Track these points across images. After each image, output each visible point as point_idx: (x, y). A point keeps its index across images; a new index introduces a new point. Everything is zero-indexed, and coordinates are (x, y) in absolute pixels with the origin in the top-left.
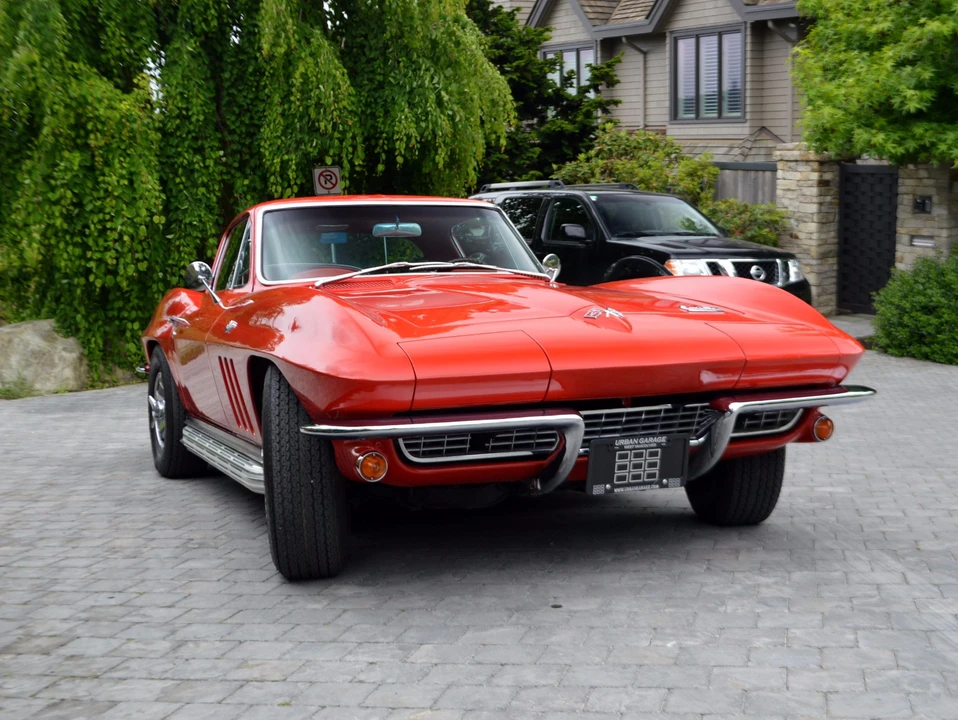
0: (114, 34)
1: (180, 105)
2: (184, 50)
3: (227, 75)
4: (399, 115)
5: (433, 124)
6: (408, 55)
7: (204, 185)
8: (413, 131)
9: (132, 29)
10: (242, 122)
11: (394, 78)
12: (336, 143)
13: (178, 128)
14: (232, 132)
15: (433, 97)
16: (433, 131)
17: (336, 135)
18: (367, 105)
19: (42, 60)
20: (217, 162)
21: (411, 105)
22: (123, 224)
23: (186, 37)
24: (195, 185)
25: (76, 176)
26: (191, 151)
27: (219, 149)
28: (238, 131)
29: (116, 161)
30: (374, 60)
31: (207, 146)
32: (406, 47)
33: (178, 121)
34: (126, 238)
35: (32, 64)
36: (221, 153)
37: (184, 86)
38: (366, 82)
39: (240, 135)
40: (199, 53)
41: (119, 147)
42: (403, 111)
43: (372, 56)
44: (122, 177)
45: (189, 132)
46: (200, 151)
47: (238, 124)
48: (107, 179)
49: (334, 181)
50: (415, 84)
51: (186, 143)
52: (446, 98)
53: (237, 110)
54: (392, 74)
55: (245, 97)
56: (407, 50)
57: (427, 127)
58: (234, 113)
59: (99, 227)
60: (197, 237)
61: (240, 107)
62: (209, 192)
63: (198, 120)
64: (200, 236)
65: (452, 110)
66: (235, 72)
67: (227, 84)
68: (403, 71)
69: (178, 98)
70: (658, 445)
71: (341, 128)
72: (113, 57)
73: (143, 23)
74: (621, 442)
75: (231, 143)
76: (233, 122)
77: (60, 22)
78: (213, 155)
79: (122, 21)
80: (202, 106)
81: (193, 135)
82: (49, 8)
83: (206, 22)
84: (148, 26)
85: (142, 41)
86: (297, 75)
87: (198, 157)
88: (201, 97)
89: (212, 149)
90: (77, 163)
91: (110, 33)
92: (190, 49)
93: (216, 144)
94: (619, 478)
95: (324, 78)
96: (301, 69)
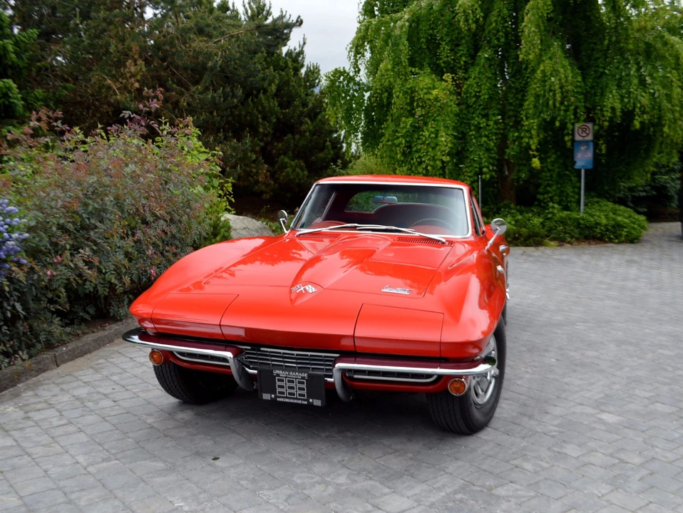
0: (444, 48)
1: (476, 89)
2: (483, 57)
4: (608, 94)
5: (634, 99)
6: (622, 54)
7: (486, 136)
8: (618, 106)
9: (458, 45)
10: (517, 99)
11: (609, 70)
12: (562, 113)
13: (475, 102)
14: (511, 104)
15: (635, 81)
16: (634, 104)
17: (562, 108)
18: (592, 87)
19: (394, 67)
20: (496, 123)
21: (619, 87)
22: (429, 160)
23: (487, 49)
24: (481, 136)
25: (408, 131)
26: (480, 116)
27: (499, 115)
28: (514, 104)
29: (430, 123)
30: (598, 58)
31: (491, 112)
32: (622, 48)
33: (474, 99)
34: (429, 168)
35: (387, 70)
36: (500, 117)
37: (479, 78)
38: (592, 73)
39: (515, 106)
40: (493, 58)
41: (433, 115)
42: (611, 92)
43: (597, 56)
44: (432, 133)
45: (480, 105)
46: (486, 116)
47: (514, 99)
48: (424, 133)
49: (587, 132)
50: (623, 74)
51: (478, 112)
52: (649, 80)
54: (609, 68)
55: (521, 83)
56: (622, 52)
57: (629, 101)
58: (513, 93)
59: (419, 160)
60: (476, 167)
61: (517, 89)
62: (490, 140)
63: (485, 99)
65: (653, 89)
66: (515, 68)
68: (617, 65)
69: (475, 85)
70: (303, 378)
71: (566, 103)
72: (444, 62)
73: (464, 41)
74: (278, 372)
75: (509, 110)
76: (512, 98)
77: (404, 46)
78: (494, 119)
79: (449, 41)
80: (488, 90)
81: (482, 107)
82: (401, 38)
83: (498, 39)
84: (467, 43)
85: (462, 52)
86: (539, 72)
87: (484, 120)
88: (488, 85)
89: (494, 115)
90: (409, 124)
91: (442, 49)
92: (487, 56)
93: (496, 112)
94: (280, 393)
95: (554, 73)
96: (542, 67)
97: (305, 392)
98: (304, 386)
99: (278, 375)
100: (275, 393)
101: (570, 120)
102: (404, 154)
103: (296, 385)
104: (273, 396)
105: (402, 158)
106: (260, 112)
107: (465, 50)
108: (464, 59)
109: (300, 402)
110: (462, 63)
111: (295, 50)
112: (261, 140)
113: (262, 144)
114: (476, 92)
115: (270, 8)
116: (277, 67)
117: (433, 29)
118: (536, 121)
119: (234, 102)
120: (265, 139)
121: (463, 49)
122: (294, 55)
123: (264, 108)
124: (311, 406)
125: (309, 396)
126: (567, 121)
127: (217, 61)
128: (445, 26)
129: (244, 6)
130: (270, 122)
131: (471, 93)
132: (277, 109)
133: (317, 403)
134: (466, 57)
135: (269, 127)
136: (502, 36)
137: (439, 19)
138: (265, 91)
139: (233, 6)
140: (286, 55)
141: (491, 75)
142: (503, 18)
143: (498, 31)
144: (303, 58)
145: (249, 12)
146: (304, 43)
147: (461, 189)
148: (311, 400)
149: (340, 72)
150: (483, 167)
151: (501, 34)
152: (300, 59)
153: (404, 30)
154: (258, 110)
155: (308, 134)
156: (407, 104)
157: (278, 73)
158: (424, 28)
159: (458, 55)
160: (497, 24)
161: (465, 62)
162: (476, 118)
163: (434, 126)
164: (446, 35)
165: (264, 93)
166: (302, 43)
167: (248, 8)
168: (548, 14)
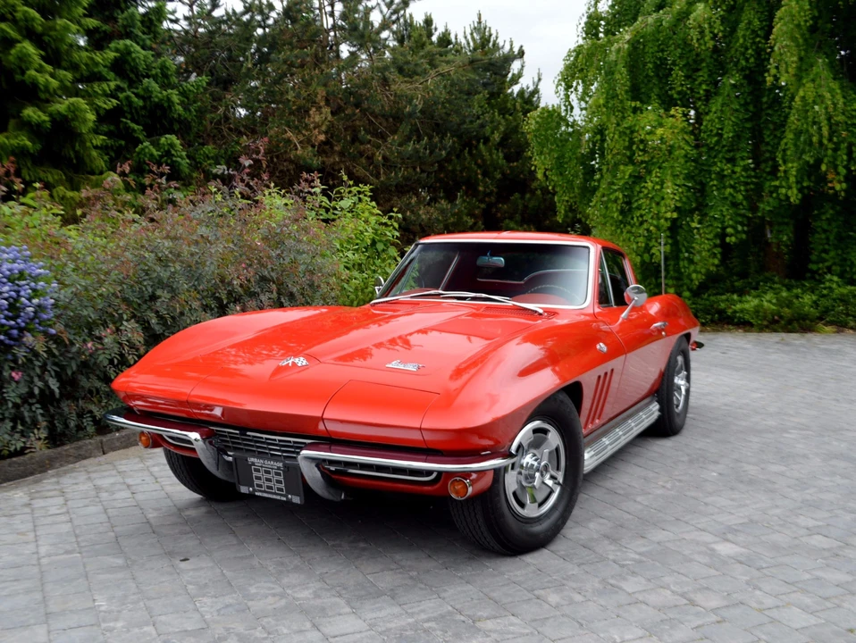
0: (677, 75)
1: (717, 126)
2: (728, 83)
3: (765, 99)
7: (732, 187)
9: (696, 70)
10: (775, 136)
12: (830, 152)
13: (718, 143)
14: (768, 144)
17: (831, 146)
19: (607, 102)
20: (746, 168)
22: (652, 218)
23: (733, 73)
24: (725, 188)
25: (627, 183)
26: (724, 161)
27: (749, 158)
28: (772, 143)
29: (654, 172)
31: (738, 155)
33: (716, 139)
34: (651, 229)
35: (599, 106)
36: (750, 161)
37: (722, 111)
40: (741, 84)
41: (658, 161)
44: (657, 183)
45: (724, 146)
46: (732, 161)
47: (772, 137)
48: (646, 185)
53: (771, 126)
55: (780, 115)
59: (640, 219)
60: (718, 227)
61: (775, 123)
62: (737, 192)
63: (729, 137)
64: (720, 226)
66: (771, 96)
67: (765, 106)
69: (717, 120)
70: (279, 468)
71: (835, 139)
72: (679, 93)
73: (704, 65)
74: (252, 460)
75: (764, 152)
76: (769, 136)
77: (622, 75)
78: (742, 163)
79: (684, 66)
80: (733, 126)
81: (726, 148)
82: (616, 65)
83: (747, 60)
84: (708, 66)
85: (701, 78)
86: (797, 99)
87: (729, 165)
88: (733, 119)
89: (742, 159)
90: (628, 174)
91: (674, 76)
92: (733, 82)
93: (746, 154)
94: (258, 485)
95: (818, 100)
96: (801, 93)
97: (282, 486)
98: (281, 478)
99: (253, 464)
100: (253, 486)
101: (842, 162)
102: (622, 212)
103: (273, 477)
104: (251, 489)
105: (620, 218)
106: (479, 166)
107: (706, 75)
108: (704, 87)
109: (278, 498)
110: (701, 92)
111: (528, 88)
112: (481, 201)
113: (483, 206)
114: (719, 129)
115: (497, 38)
116: (504, 111)
117: (663, 51)
118: (795, 165)
119: (442, 155)
120: (487, 199)
121: (703, 75)
122: (526, 95)
123: (484, 161)
124: (289, 502)
125: (288, 492)
126: (838, 163)
127: (416, 105)
128: (678, 46)
129: (466, 37)
130: (492, 178)
131: (711, 131)
132: (502, 162)
133: (296, 500)
134: (708, 85)
135: (491, 184)
136: (752, 55)
137: (670, 38)
138: (487, 140)
139: (456, 39)
140: (517, 95)
141: (738, 107)
142: (753, 31)
143: (747, 49)
144: (538, 98)
145: (472, 44)
146: (540, 80)
147: (588, 247)
148: (290, 496)
150: (727, 227)
151: (750, 51)
152: (535, 99)
153: (622, 54)
154: (476, 164)
155: (539, 192)
156: (626, 148)
157: (504, 118)
158: (651, 50)
159: (697, 83)
160: (745, 40)
161: (705, 90)
162: (719, 164)
163: (659, 175)
164: (680, 58)
165: (485, 143)
166: (536, 80)
167: (470, 40)
168: (806, 21)
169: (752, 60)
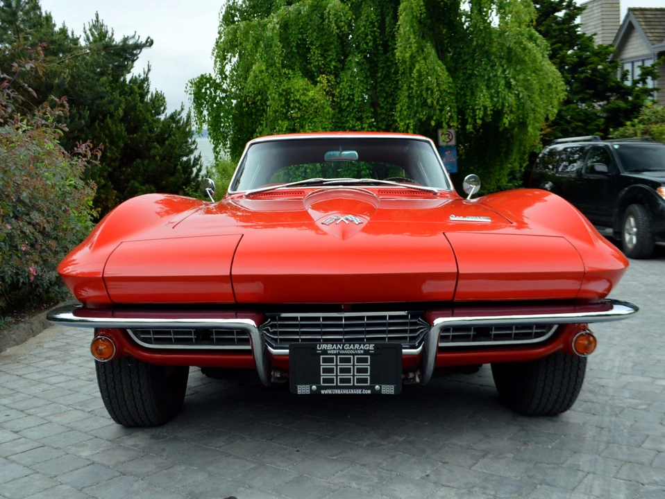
0: (314, 53)
1: (349, 93)
2: (353, 61)
3: (379, 75)
4: (479, 93)
5: (502, 99)
6: (488, 57)
8: (488, 103)
9: (326, 51)
10: (388, 102)
11: (478, 71)
12: (438, 112)
13: (348, 106)
14: (382, 108)
15: (503, 82)
16: (503, 103)
17: (438, 107)
18: (462, 89)
19: (267, 69)
20: (370, 125)
21: (488, 88)
23: (356, 54)
26: (354, 119)
27: (372, 118)
28: (385, 107)
29: (307, 125)
30: (466, 61)
31: (364, 116)
32: (487, 52)
33: (348, 102)
34: (308, 171)
35: (261, 72)
36: (373, 120)
37: (351, 82)
38: (461, 75)
39: (386, 110)
40: (363, 63)
41: (309, 118)
42: (482, 91)
43: (465, 59)
45: (354, 108)
46: (360, 119)
47: (385, 103)
49: (450, 137)
50: (491, 75)
51: (352, 115)
52: (513, 82)
53: (384, 95)
54: (477, 69)
55: (390, 87)
56: (487, 54)
57: (498, 101)
58: (383, 97)
60: (355, 170)
61: (387, 93)
63: (358, 101)
64: (356, 169)
65: (517, 90)
66: (384, 72)
67: (379, 80)
68: (484, 67)
69: (348, 88)
70: (366, 352)
71: (441, 102)
72: (314, 66)
73: (332, 46)
74: (324, 346)
75: (381, 114)
76: (383, 102)
77: (278, 47)
78: (368, 122)
79: (319, 46)
80: (361, 92)
81: (356, 109)
82: (273, 40)
83: (367, 43)
84: (335, 48)
85: (331, 57)
86: (415, 71)
87: (359, 123)
88: (361, 88)
89: (367, 118)
90: (285, 127)
91: (312, 53)
92: (357, 60)
93: (370, 115)
94: (325, 381)
95: (431, 72)
96: (417, 67)
97: (367, 376)
98: (367, 365)
99: (325, 352)
100: (317, 382)
101: (445, 120)
103: (354, 365)
104: (314, 387)
106: (107, 136)
107: (334, 55)
108: (333, 63)
109: (359, 392)
110: (332, 67)
111: (140, 76)
112: (109, 165)
113: (110, 169)
114: (349, 95)
115: (113, 34)
116: (123, 93)
117: (301, 33)
118: (412, 121)
119: (81, 123)
120: (113, 164)
121: (332, 54)
122: (139, 81)
123: (111, 132)
124: (377, 396)
125: (374, 381)
126: (443, 120)
127: (64, 78)
128: (314, 31)
129: (85, 32)
130: (117, 147)
131: (344, 96)
132: (124, 133)
133: (388, 389)
134: (336, 62)
135: (116, 151)
136: (370, 41)
137: (308, 24)
138: (112, 116)
139: (73, 35)
140: (130, 82)
141: (363, 79)
142: (371, 23)
143: (367, 35)
144: (148, 85)
145: (91, 38)
146: (149, 70)
147: (428, 142)
148: (377, 387)
149: (206, 78)
150: (362, 170)
151: (370, 37)
152: (145, 85)
153: (275, 32)
154: (105, 134)
155: (158, 158)
156: (283, 107)
157: (125, 98)
158: (294, 32)
159: (328, 60)
160: (365, 29)
161: (335, 67)
162: (351, 121)
163: (311, 128)
164: (316, 40)
165: (110, 117)
166: (146, 70)
167: (90, 35)
168: (421, 14)
169: (371, 44)
